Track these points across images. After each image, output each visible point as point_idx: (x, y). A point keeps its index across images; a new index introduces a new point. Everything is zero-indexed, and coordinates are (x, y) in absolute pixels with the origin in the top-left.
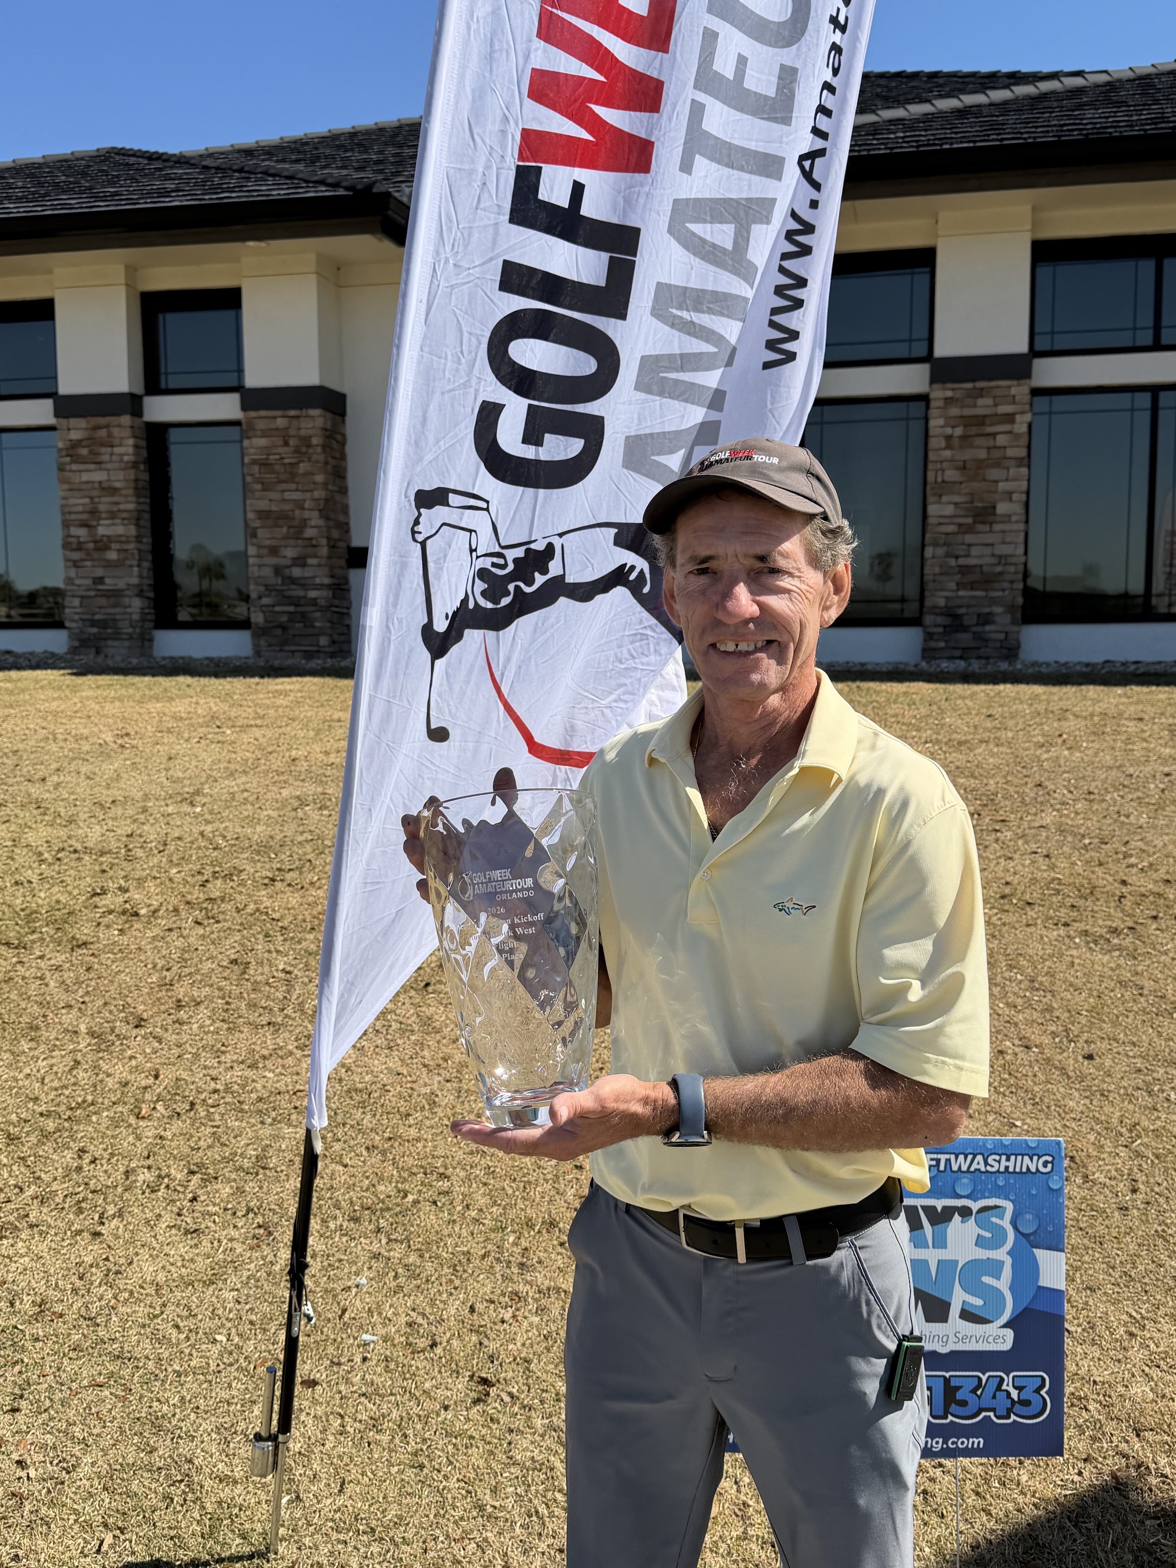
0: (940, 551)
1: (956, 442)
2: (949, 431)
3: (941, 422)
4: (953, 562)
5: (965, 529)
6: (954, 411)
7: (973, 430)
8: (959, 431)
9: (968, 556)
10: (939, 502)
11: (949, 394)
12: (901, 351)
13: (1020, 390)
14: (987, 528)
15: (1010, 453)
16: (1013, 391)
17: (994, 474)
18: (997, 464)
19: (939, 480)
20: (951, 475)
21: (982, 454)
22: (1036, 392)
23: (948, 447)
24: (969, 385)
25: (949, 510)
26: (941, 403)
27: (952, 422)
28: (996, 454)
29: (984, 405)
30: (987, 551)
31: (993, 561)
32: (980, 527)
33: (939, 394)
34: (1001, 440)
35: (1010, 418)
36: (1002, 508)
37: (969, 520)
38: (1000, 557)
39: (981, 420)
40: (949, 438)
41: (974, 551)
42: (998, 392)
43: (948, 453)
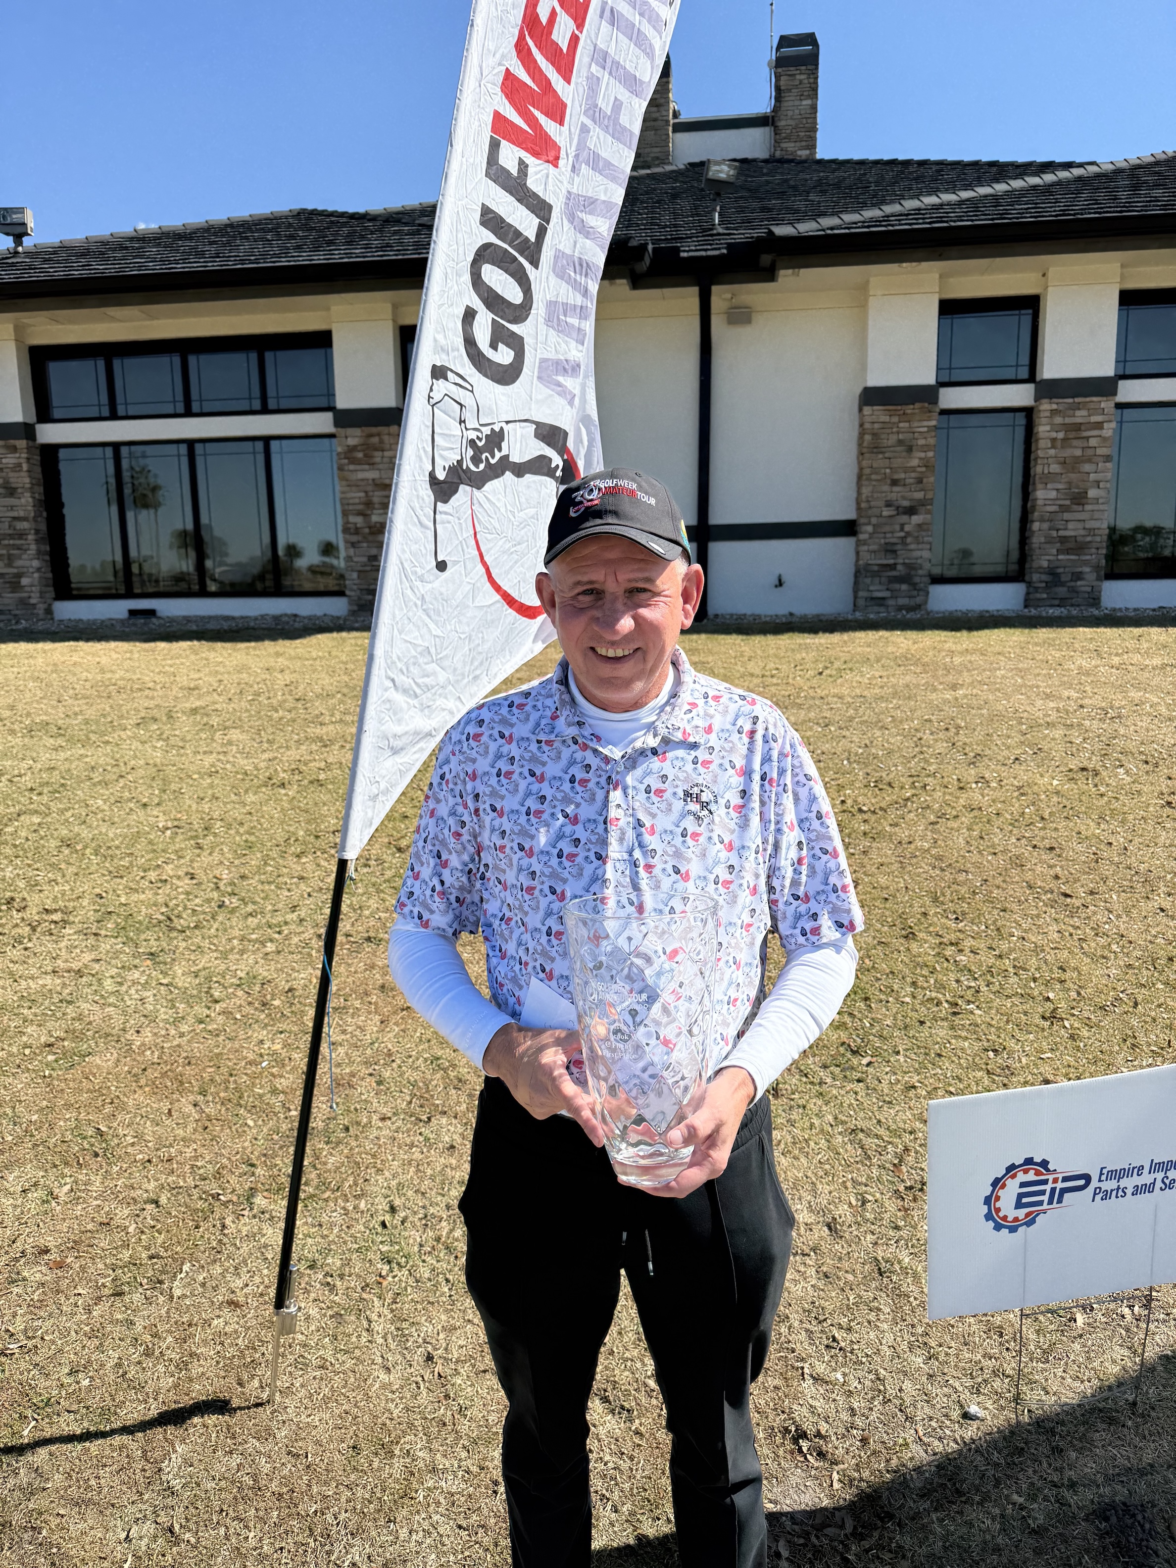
0: (1045, 526)
1: (1059, 444)
2: (1054, 435)
3: (1048, 428)
4: (1054, 534)
5: (1064, 509)
6: (1058, 420)
7: (1072, 435)
8: (1061, 435)
9: (1066, 529)
10: (1046, 489)
11: (1054, 406)
12: (1010, 374)
13: (1107, 404)
14: (1080, 508)
15: (1099, 451)
16: (1103, 405)
17: (1087, 467)
18: (1089, 461)
19: (1046, 471)
20: (1055, 468)
21: (1078, 452)
22: (1120, 406)
23: (1053, 447)
24: (1070, 400)
25: (1053, 494)
26: (1048, 414)
27: (1055, 428)
28: (1090, 452)
29: (1080, 416)
30: (1080, 525)
31: (1083, 532)
32: (1075, 507)
33: (1046, 406)
34: (1093, 442)
35: (1099, 426)
36: (1092, 493)
37: (1068, 502)
38: (1090, 529)
39: (1078, 427)
40: (1054, 440)
41: (1071, 525)
42: (1092, 406)
43: (1052, 452)
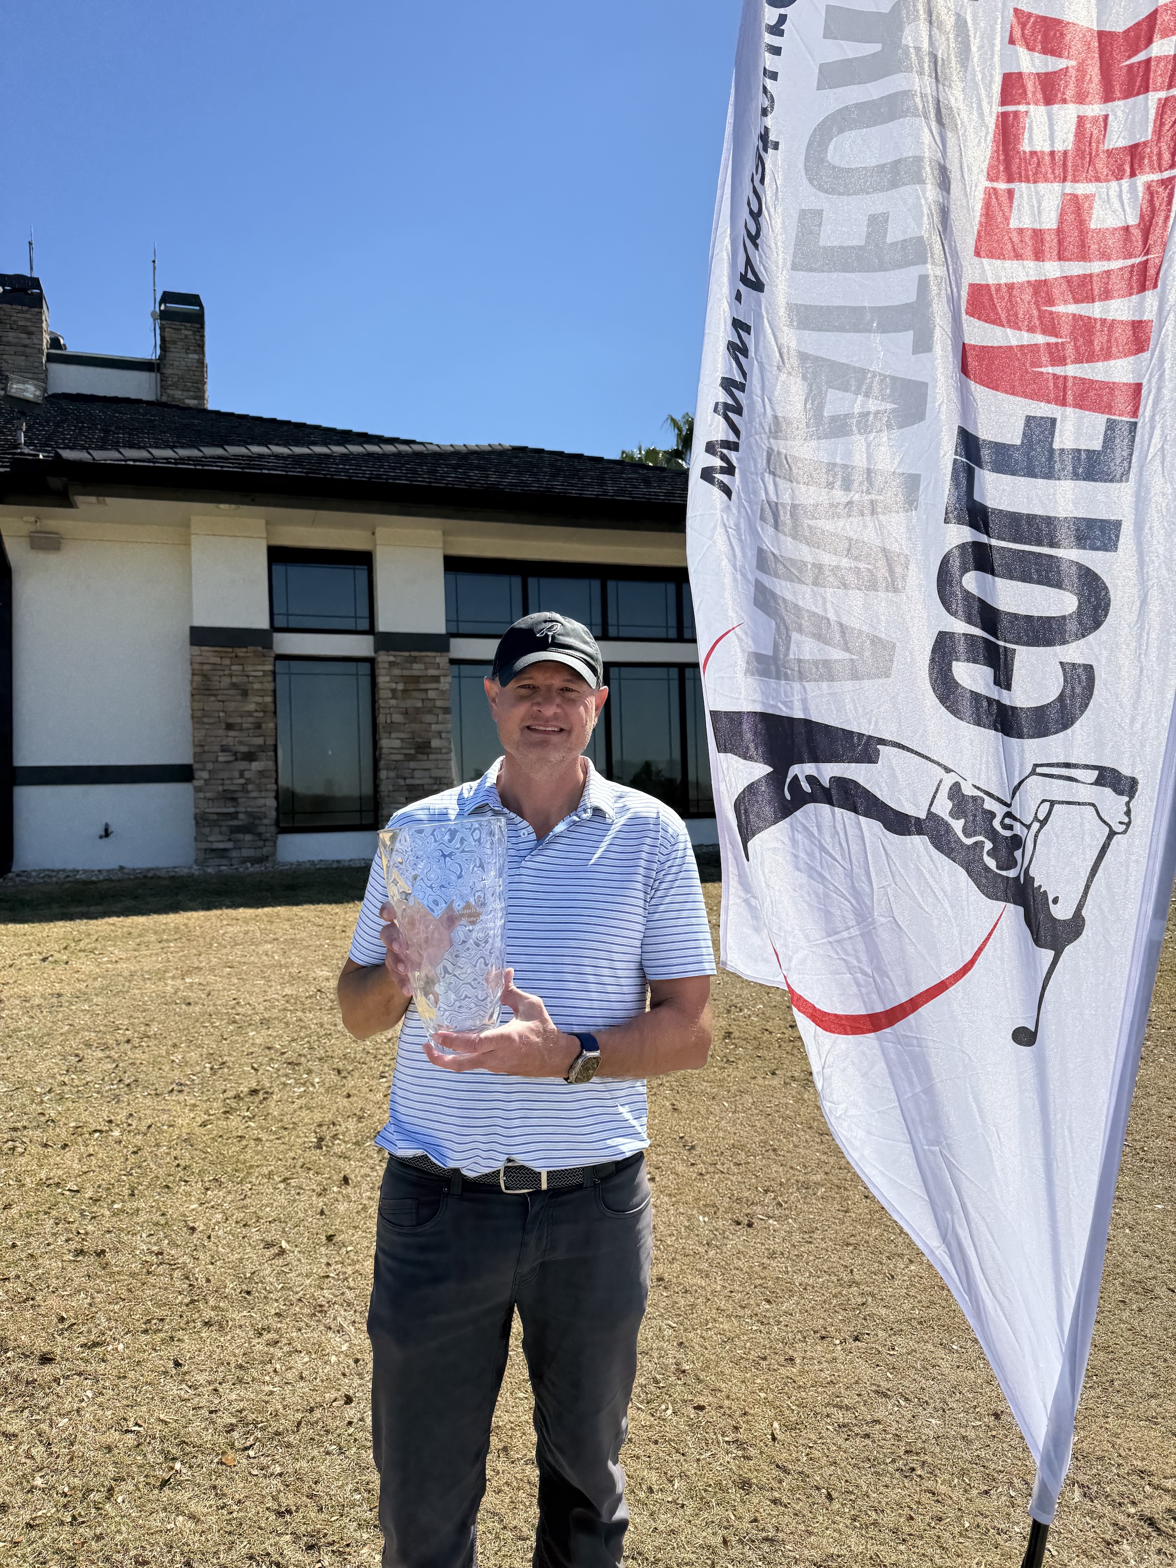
0: (392, 774)
1: (399, 694)
2: (394, 685)
3: (387, 679)
4: (402, 782)
5: (409, 758)
6: (397, 672)
7: (411, 686)
8: (400, 687)
9: (412, 778)
10: (390, 738)
11: (392, 659)
12: (350, 624)
13: (442, 660)
14: (425, 757)
15: (439, 703)
16: (438, 660)
17: (429, 718)
18: (430, 712)
19: (389, 721)
20: (398, 718)
21: (419, 704)
22: (453, 662)
23: (394, 697)
24: (407, 654)
25: (397, 743)
26: (387, 665)
27: (395, 679)
28: (429, 704)
29: (417, 669)
30: (427, 774)
31: (431, 781)
32: (420, 756)
33: (384, 658)
34: (432, 694)
35: (436, 679)
36: (435, 743)
37: (412, 752)
38: (436, 778)
39: (416, 679)
40: (394, 691)
41: (417, 774)
42: (427, 660)
43: (393, 702)
